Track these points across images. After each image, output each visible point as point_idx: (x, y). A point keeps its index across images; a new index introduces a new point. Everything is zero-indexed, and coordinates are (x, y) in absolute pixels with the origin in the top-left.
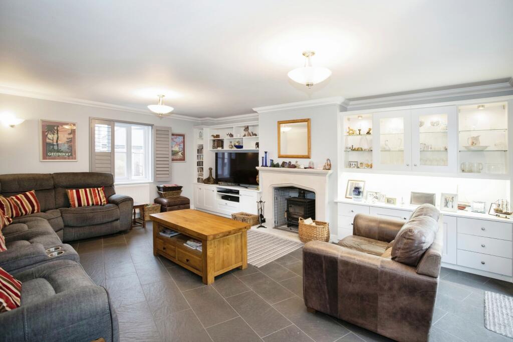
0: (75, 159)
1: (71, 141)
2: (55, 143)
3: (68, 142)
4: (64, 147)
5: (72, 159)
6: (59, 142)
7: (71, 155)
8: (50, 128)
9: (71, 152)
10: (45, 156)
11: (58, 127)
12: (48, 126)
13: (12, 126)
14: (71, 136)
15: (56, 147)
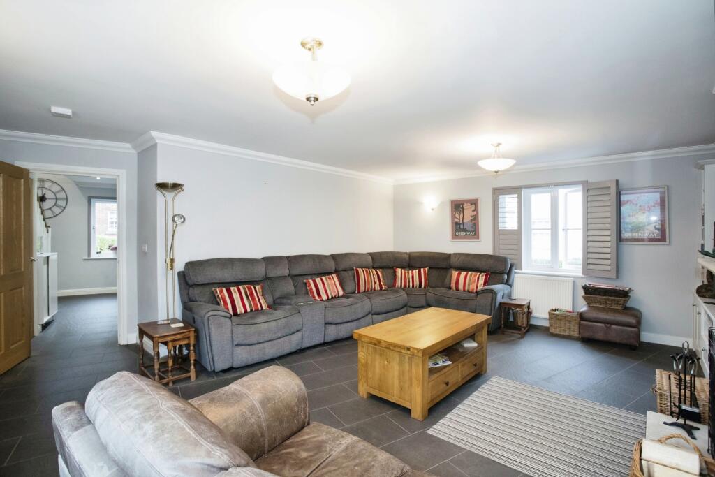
0: (478, 238)
1: (474, 219)
2: (461, 222)
3: (472, 220)
4: (468, 226)
5: (476, 238)
6: (464, 221)
7: (475, 234)
8: (457, 206)
9: (475, 231)
10: (455, 236)
11: (463, 204)
12: (456, 205)
13: (433, 209)
14: (475, 213)
15: (462, 227)
